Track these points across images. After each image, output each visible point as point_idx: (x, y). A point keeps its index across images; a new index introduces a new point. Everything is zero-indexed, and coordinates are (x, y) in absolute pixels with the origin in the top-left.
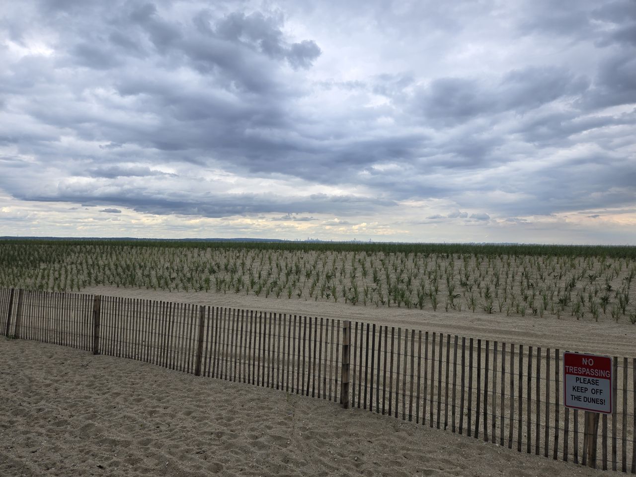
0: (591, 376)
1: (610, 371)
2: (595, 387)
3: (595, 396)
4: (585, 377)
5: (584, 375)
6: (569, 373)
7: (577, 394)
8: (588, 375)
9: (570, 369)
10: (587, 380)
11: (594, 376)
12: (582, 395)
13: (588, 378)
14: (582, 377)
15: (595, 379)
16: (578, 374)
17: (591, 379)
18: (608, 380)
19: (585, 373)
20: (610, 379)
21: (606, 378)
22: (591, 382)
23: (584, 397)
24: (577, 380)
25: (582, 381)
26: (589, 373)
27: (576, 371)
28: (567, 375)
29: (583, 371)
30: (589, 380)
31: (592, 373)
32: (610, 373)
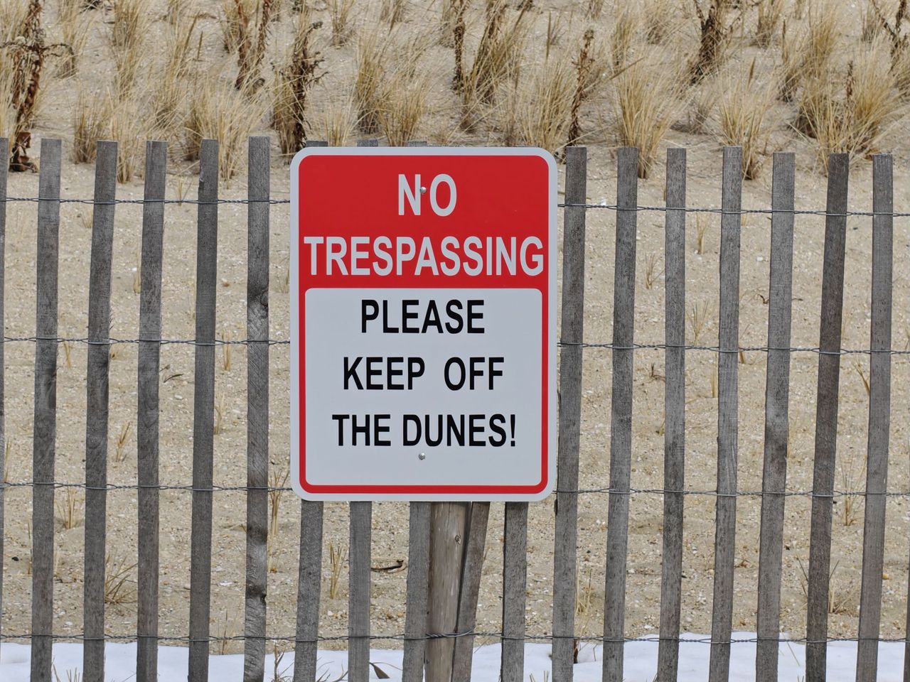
0: (443, 282)
2: (465, 346)
3: (462, 404)
4: (410, 294)
5: (408, 278)
6: (323, 281)
7: (363, 404)
8: (428, 280)
9: (330, 256)
10: (421, 310)
11: (462, 281)
13: (424, 295)
14: (395, 297)
15: (464, 295)
16: (373, 281)
17: (442, 296)
18: (536, 294)
19: (410, 266)
20: (541, 283)
21: (521, 281)
22: (444, 318)
23: (407, 418)
24: (366, 318)
25: (395, 320)
26: (432, 263)
27: (361, 263)
28: (311, 293)
29: (401, 258)
30: (432, 305)
31: (450, 264)
32: (544, 252)
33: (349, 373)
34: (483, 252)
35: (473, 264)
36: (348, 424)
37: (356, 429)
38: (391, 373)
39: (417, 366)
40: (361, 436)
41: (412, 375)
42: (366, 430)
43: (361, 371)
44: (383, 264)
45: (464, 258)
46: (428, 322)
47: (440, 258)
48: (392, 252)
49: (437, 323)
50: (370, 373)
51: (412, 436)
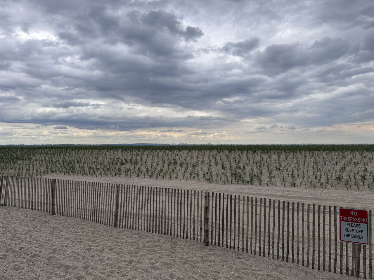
0: (356, 222)
1: (367, 219)
2: (359, 229)
3: (358, 234)
4: (352, 223)
5: (352, 221)
6: (342, 221)
7: (347, 233)
8: (354, 222)
9: (343, 218)
10: (353, 224)
11: (358, 222)
12: (351, 233)
13: (354, 223)
14: (350, 223)
15: (358, 224)
16: (348, 221)
17: (356, 223)
18: (366, 224)
19: (352, 220)
20: (367, 223)
21: (364, 223)
22: (356, 226)
23: (352, 235)
24: (347, 225)
25: (351, 225)
26: (354, 220)
27: (347, 219)
28: (341, 222)
29: (351, 219)
30: (355, 224)
31: (357, 220)
32: (367, 220)
33: (346, 230)
34: (360, 220)
35: (359, 221)
36: (345, 235)
37: (346, 235)
38: (350, 230)
39: (353, 230)
40: (347, 236)
41: (352, 231)
42: (347, 235)
43: (347, 230)
44: (349, 220)
45: (358, 220)
46: (354, 226)
47: (355, 220)
48: (350, 219)
49: (355, 226)
50: (348, 230)
51: (353, 237)
